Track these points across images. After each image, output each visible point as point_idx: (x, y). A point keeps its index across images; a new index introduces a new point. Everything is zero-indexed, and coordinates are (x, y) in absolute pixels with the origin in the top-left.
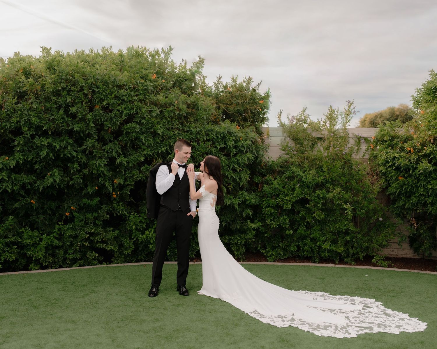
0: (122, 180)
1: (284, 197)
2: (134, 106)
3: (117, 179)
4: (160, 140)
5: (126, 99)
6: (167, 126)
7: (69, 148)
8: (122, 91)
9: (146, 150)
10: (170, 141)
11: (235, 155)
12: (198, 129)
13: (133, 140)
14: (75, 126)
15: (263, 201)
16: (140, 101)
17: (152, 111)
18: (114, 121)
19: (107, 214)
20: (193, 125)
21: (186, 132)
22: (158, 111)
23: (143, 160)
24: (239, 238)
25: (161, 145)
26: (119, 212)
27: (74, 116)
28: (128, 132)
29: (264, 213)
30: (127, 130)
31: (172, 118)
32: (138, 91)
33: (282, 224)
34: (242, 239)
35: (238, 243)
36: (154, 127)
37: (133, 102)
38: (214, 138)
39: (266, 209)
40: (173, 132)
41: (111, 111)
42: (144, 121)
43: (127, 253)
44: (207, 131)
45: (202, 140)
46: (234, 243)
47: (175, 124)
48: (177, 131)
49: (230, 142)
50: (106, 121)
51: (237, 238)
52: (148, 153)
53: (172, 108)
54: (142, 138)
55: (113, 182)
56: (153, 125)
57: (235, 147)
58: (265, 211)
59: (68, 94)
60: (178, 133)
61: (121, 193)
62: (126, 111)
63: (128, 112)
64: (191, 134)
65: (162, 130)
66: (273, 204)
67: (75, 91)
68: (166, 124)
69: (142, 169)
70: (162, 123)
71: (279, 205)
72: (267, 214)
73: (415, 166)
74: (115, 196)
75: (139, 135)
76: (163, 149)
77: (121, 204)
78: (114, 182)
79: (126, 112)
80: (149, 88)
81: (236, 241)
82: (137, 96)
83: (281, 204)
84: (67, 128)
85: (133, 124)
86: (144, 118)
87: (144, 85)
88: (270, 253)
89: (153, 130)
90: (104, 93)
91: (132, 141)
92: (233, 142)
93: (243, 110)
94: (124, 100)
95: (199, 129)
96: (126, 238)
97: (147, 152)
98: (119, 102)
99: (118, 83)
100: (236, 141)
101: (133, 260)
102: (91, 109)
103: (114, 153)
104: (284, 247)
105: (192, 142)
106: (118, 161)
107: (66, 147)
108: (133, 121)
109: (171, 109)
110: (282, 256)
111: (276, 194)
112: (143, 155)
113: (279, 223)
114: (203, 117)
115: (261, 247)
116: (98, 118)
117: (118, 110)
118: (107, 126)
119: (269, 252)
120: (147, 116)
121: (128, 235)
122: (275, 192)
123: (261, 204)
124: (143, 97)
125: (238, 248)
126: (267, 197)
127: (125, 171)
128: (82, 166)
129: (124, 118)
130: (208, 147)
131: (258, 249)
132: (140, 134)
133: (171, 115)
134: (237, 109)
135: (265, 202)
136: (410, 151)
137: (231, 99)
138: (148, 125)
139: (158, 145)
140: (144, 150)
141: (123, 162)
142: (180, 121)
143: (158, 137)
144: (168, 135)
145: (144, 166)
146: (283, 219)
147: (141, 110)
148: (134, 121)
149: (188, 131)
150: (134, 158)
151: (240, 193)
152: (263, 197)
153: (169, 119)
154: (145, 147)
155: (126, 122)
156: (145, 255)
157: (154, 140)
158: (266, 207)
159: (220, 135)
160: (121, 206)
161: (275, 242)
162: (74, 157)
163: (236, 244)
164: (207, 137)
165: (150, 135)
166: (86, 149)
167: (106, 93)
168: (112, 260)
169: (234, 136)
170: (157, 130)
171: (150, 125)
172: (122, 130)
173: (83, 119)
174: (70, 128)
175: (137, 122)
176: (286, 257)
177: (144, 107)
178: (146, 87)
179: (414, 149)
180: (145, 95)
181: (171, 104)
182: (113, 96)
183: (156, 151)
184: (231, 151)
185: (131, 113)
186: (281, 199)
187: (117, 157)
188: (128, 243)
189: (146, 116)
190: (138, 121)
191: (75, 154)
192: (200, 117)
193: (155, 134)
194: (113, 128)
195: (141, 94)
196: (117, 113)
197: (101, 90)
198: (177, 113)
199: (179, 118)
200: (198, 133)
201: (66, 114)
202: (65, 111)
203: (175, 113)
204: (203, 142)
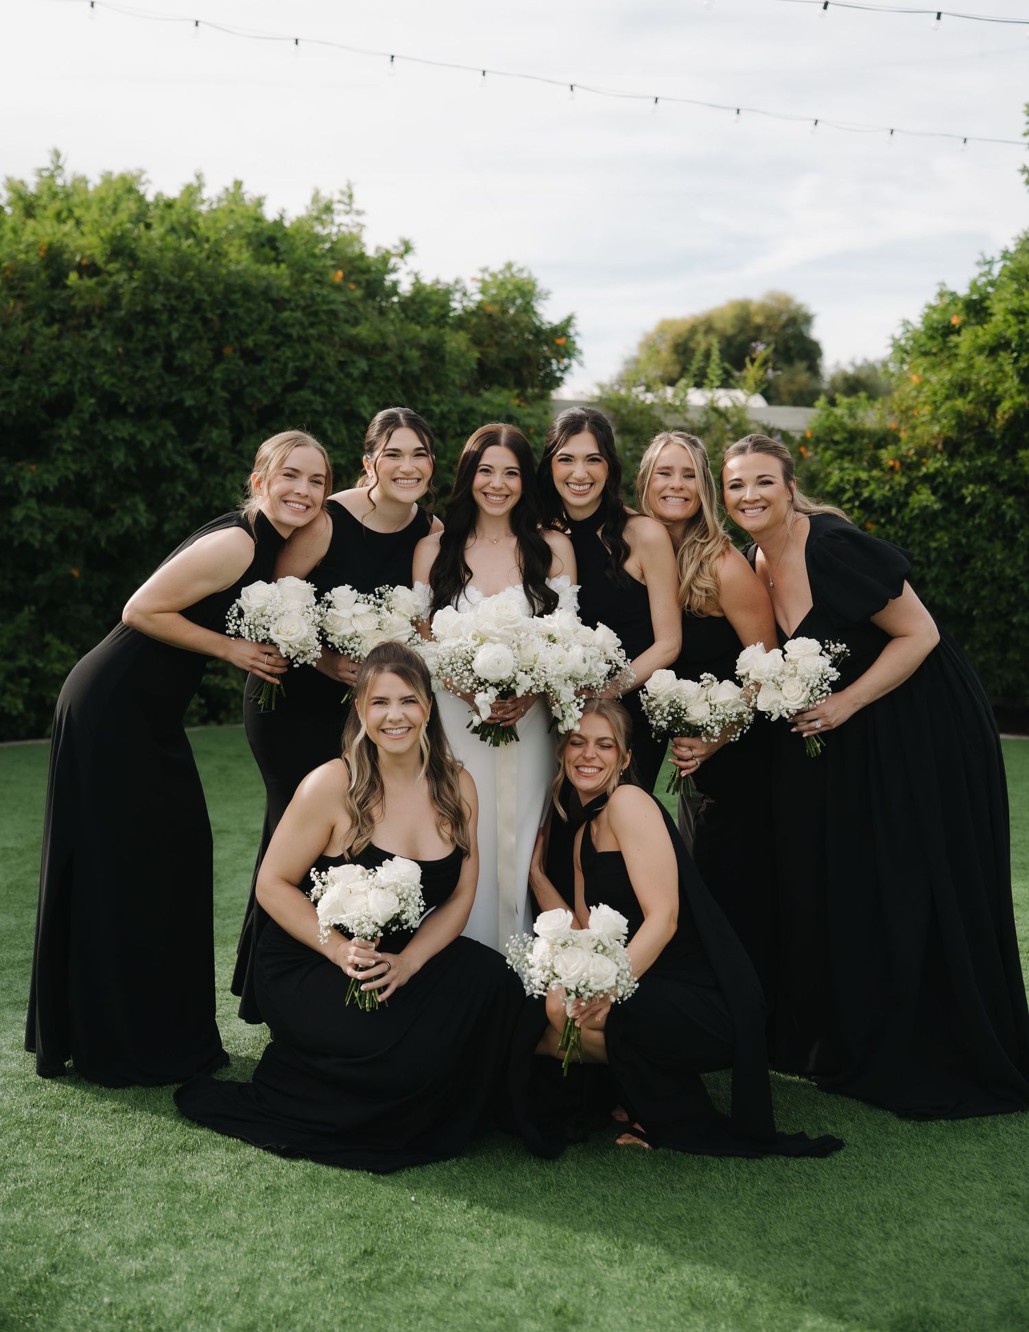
2: (310, 352)
5: (293, 334)
7: (170, 445)
8: (286, 314)
14: (183, 394)
16: (320, 338)
17: (345, 362)
18: (269, 384)
20: (435, 397)
27: (182, 371)
31: (387, 379)
32: (315, 314)
37: (307, 342)
41: (258, 361)
42: (329, 387)
45: (451, 432)
50: (250, 384)
59: (172, 320)
62: (295, 362)
63: (297, 364)
67: (183, 312)
73: (902, 499)
79: (294, 364)
80: (341, 307)
82: (312, 325)
84: (168, 400)
85: (307, 392)
86: (331, 379)
90: (249, 320)
94: (288, 337)
98: (277, 340)
99: (274, 294)
102: (218, 356)
107: (162, 444)
109: (387, 358)
114: (453, 380)
116: (235, 377)
117: (275, 360)
118: (252, 397)
120: (336, 373)
124: (327, 328)
128: (193, 487)
129: (290, 378)
133: (386, 373)
134: (502, 356)
136: (892, 468)
138: (339, 397)
147: (322, 360)
148: (308, 387)
155: (290, 388)
157: (348, 429)
162: (175, 467)
166: (200, 451)
167: (251, 318)
171: (343, 396)
173: (201, 381)
174: (174, 399)
175: (314, 389)
177: (329, 354)
178: (333, 307)
179: (902, 463)
180: (330, 326)
181: (385, 348)
182: (265, 326)
185: (303, 367)
189: (334, 375)
190: (318, 387)
191: (178, 460)
192: (447, 379)
194: (265, 402)
195: (322, 322)
196: (276, 365)
197: (241, 312)
198: (400, 369)
199: (403, 380)
200: (444, 416)
201: (168, 366)
202: (165, 359)
203: (394, 369)
204: (453, 438)
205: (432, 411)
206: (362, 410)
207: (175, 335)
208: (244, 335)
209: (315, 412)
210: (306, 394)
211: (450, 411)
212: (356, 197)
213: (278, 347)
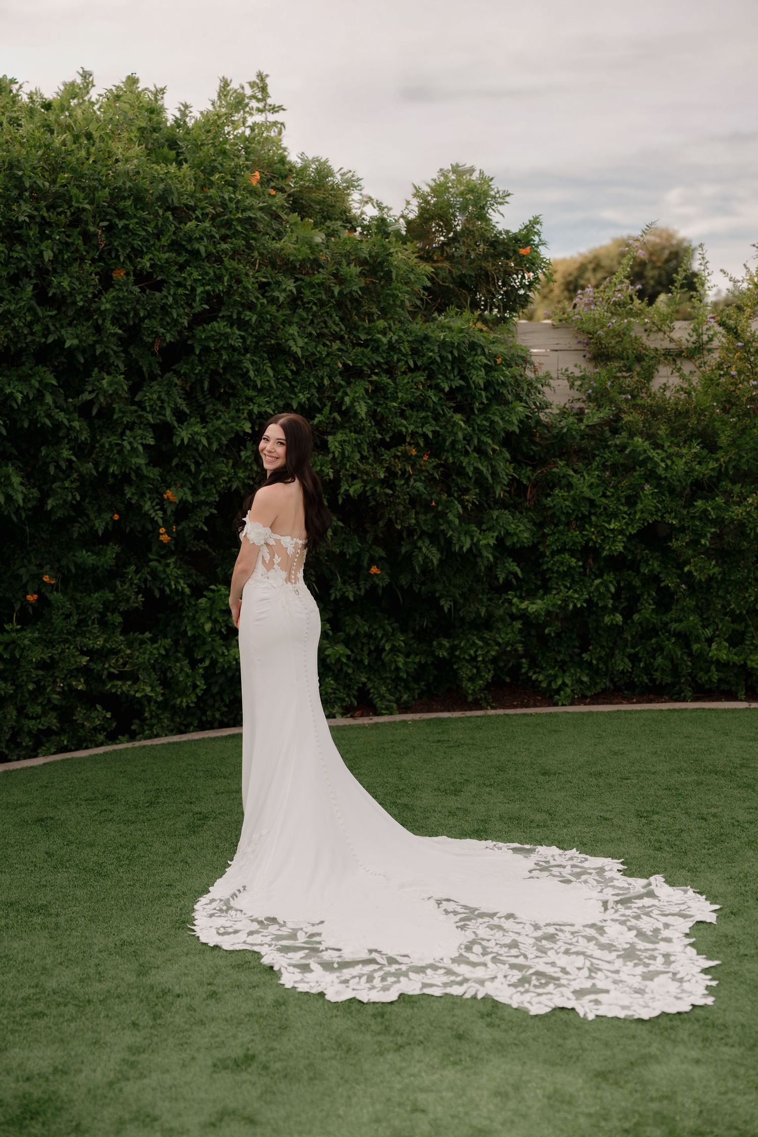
0: (185, 489)
1: (604, 521)
2: (224, 272)
3: (173, 488)
4: (292, 371)
5: (202, 250)
6: (310, 330)
7: (49, 399)
8: (191, 224)
9: (257, 400)
10: (320, 373)
11: (484, 409)
12: (394, 337)
13: (221, 371)
14: (63, 332)
15: (545, 535)
16: (235, 254)
17: (268, 284)
18: (175, 316)
19: (137, 593)
20: (381, 324)
21: (360, 345)
23: (248, 431)
24: (480, 643)
25: (293, 387)
26: (169, 585)
27: (59, 302)
28: (209, 348)
29: (548, 569)
30: (206, 344)
31: (322, 304)
32: (228, 224)
33: (595, 599)
34: (488, 645)
35: (476, 656)
36: (279, 334)
37: (219, 260)
38: (433, 362)
39: (553, 557)
40: (325, 345)
41: (158, 286)
42: (248, 315)
43: (184, 705)
44: (415, 341)
45: (402, 366)
46: (467, 657)
47: (330, 323)
48: (337, 341)
49: (474, 372)
50: (149, 316)
51: (474, 644)
52: (263, 409)
53: (321, 276)
54: (248, 364)
55: (163, 500)
56: (274, 328)
57: (488, 385)
58: (553, 565)
59: (43, 237)
60: (340, 350)
61: (180, 528)
62: (204, 286)
63: (208, 288)
64: (376, 350)
65: (301, 343)
66: (575, 543)
67: (58, 226)
68: (308, 322)
69: (243, 457)
70: (295, 320)
71: (591, 544)
72: (558, 572)
74: (165, 538)
75: (236, 356)
76: (301, 396)
77: (173, 560)
78: (165, 496)
79: (203, 289)
80: (259, 214)
81: (472, 652)
82: (224, 238)
83: (595, 543)
84: (43, 340)
85: (222, 323)
86: (251, 307)
88: (559, 682)
89: (273, 342)
90: (144, 233)
91: (214, 372)
92: (482, 373)
94: (196, 253)
95: (396, 337)
96: (178, 660)
97: (259, 406)
98: (181, 260)
99: (175, 200)
100: (488, 369)
101: (191, 724)
102: (107, 281)
103: (168, 412)
104: (594, 662)
105: (376, 374)
106: (184, 435)
107: (40, 396)
108: (221, 315)
109: (318, 278)
110: (588, 688)
111: (583, 515)
112: (245, 415)
113: (587, 596)
114: (403, 301)
115: (530, 668)
116: (129, 307)
117: (179, 285)
118: (153, 332)
119: (555, 677)
120: (257, 298)
121: (183, 650)
122: (579, 511)
123: (539, 543)
124: (243, 242)
125: (475, 671)
126: (556, 525)
127: (197, 464)
128: (82, 451)
129: (199, 307)
130: (418, 389)
131: (523, 671)
132: (240, 353)
133: (319, 296)
135: (550, 539)
138: (262, 327)
139: (286, 384)
140: (250, 399)
141: (197, 437)
142: (343, 315)
143: (286, 363)
146: (601, 583)
147: (239, 282)
148: (223, 317)
149: (366, 344)
150: (222, 424)
152: (541, 525)
153: (315, 308)
154: (252, 393)
155: (199, 319)
156: (225, 706)
157: (276, 370)
158: (553, 554)
159: (451, 353)
160: (172, 566)
161: (563, 650)
162: (58, 426)
163: (474, 659)
164: (417, 357)
165: (266, 355)
166: (91, 403)
167: (146, 231)
168: (133, 727)
169: (484, 354)
170: (287, 341)
171: (267, 327)
172: (192, 343)
173: (85, 313)
174: (50, 340)
175: (230, 320)
176: (599, 689)
177: (247, 275)
178: (249, 214)
180: (247, 239)
181: (317, 265)
182: (165, 241)
183: (281, 404)
184: (474, 397)
185: (214, 291)
186: (596, 526)
187: (176, 424)
188: (187, 676)
189: (254, 300)
190: (235, 316)
191: (61, 417)
192: (395, 301)
193: (278, 353)
194: (168, 337)
195: (236, 234)
196: (180, 291)
197: (132, 224)
198: (336, 290)
199: (340, 305)
200: (392, 347)
201: (41, 296)
202: (35, 286)
203: (329, 290)
204: (404, 373)
205: (377, 341)
206: (291, 343)
207: (48, 255)
208: (139, 253)
209: (234, 348)
210: (220, 326)
211: (400, 341)
212: (270, 90)
213: (182, 268)
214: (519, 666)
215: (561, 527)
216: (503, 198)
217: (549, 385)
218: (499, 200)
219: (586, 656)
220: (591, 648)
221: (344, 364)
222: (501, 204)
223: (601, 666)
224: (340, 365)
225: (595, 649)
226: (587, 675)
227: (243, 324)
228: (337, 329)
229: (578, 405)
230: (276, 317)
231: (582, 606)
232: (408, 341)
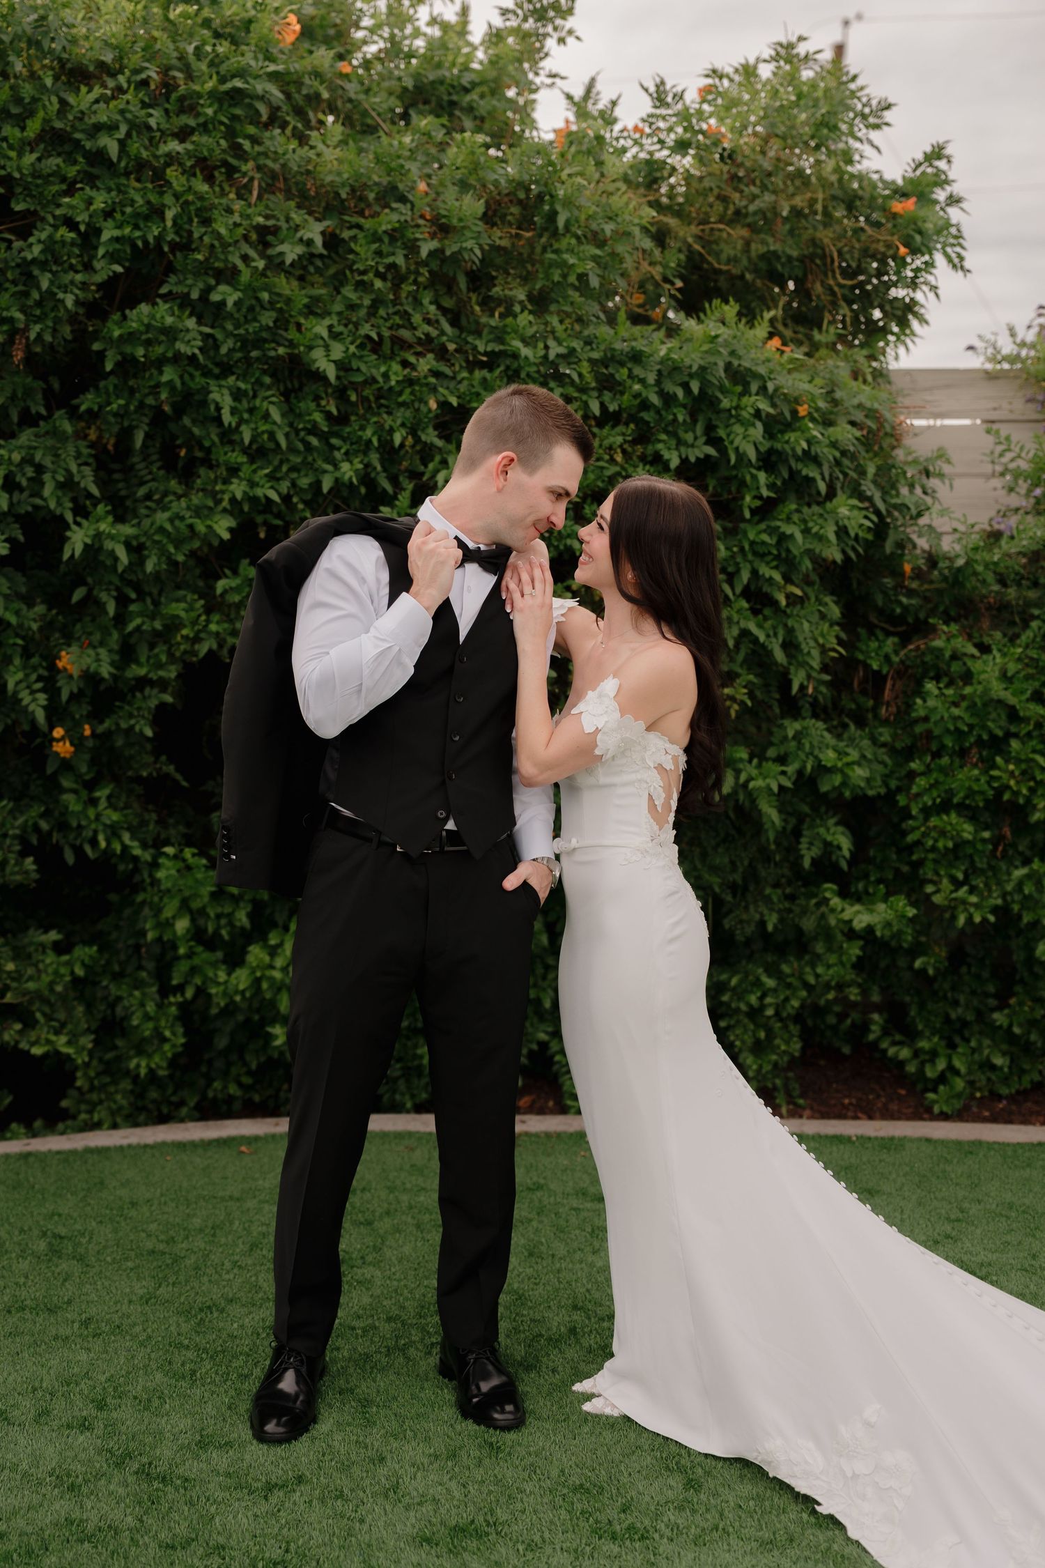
0: (103, 652)
1: (1034, 751)
2: (168, 199)
3: (74, 648)
4: (328, 415)
5: (113, 149)
6: (366, 329)
8: (97, 97)
9: (246, 471)
10: (388, 421)
11: (766, 509)
12: (555, 350)
13: (167, 408)
15: (912, 775)
16: (205, 167)
17: (275, 231)
18: (45, 285)
19: (23, 854)
20: (524, 319)
21: (482, 365)
22: (314, 231)
23: (226, 536)
24: (770, 983)
25: (333, 448)
26: (94, 842)
28: (134, 360)
29: (918, 843)
30: (128, 349)
31: (395, 276)
32: (190, 103)
33: (1016, 907)
34: (789, 986)
35: (762, 1007)
36: (292, 334)
37: (159, 177)
38: (645, 405)
39: (926, 819)
40: (405, 364)
42: (227, 295)
43: (143, 1071)
44: (605, 362)
46: (743, 1007)
47: (417, 319)
48: (430, 356)
49: (738, 429)
51: (758, 983)
52: (259, 492)
53: (395, 217)
54: (221, 397)
55: (52, 668)
56: (283, 321)
57: (769, 461)
58: (924, 835)
60: (436, 374)
61: (101, 729)
62: (120, 227)
64: (514, 375)
65: (338, 351)
66: (971, 793)
68: (363, 312)
69: (219, 591)
70: (338, 307)
71: (1006, 797)
72: (934, 849)
74: (64, 749)
75: (200, 380)
76: (345, 466)
77: (106, 792)
78: (60, 664)
79: (117, 233)
80: (260, 87)
81: (753, 999)
82: (183, 134)
83: (1016, 794)
85: (163, 307)
86: (228, 275)
87: (223, 69)
88: (941, 1065)
89: (281, 351)
91: (158, 418)
92: (758, 431)
93: (795, 254)
94: (99, 157)
95: (562, 350)
96: (138, 985)
97: (252, 484)
100: (774, 426)
101: (182, 1103)
103: (47, 491)
104: (1017, 1030)
106: (78, 540)
108: (164, 290)
109: (388, 219)
110: (1006, 1080)
111: (993, 737)
112: (225, 504)
113: (999, 902)
114: (582, 277)
115: (886, 1032)
117: (71, 224)
118: (4, 320)
119: (934, 1055)
120: (245, 258)
121: (150, 965)
122: (984, 727)
123: (899, 789)
124: (223, 143)
125: (762, 1035)
126: (937, 755)
127: (122, 601)
129: (105, 269)
130: (612, 460)
131: (872, 1037)
132: (207, 373)
133: (390, 260)
134: (763, 249)
135: (922, 782)
137: (728, 191)
138: (255, 320)
139: (314, 441)
140: (234, 471)
141: (109, 545)
142: (448, 303)
144: (374, 380)
145: (235, 573)
146: (1028, 876)
147: (206, 222)
150: (171, 520)
151: (792, 727)
152: (909, 753)
153: (378, 284)
154: (237, 457)
156: (250, 1073)
157: (290, 412)
158: (927, 812)
159: (686, 386)
160: (103, 804)
161: (962, 999)
163: (755, 1013)
164: (607, 396)
165: (267, 380)
168: (64, 1103)
169: (763, 390)
170: (310, 348)
171: (267, 319)
172: (96, 346)
175: (184, 302)
176: (1026, 1082)
177: (229, 211)
178: (238, 83)
180: (231, 134)
181: (392, 194)
182: (34, 128)
183: (304, 482)
184: (743, 483)
185: (146, 242)
186: (1018, 761)
187: (69, 517)
188: (147, 1017)
189: (239, 263)
190: (195, 295)
192: (565, 276)
193: (295, 377)
196: (65, 234)
199: (441, 281)
203: (413, 247)
205: (515, 356)
210: (156, 312)
211: (570, 356)
214: (865, 1027)
215: (945, 760)
216: (876, 116)
217: (941, 476)
218: (872, 120)
219: (999, 1018)
220: (1013, 1001)
221: (444, 405)
222: (877, 127)
223: (1033, 1037)
224: (433, 405)
225: (1021, 1004)
226: (1004, 1054)
227: (208, 311)
228: (434, 333)
229: (1013, 521)
230: (289, 301)
231: (985, 920)
232: (590, 360)
